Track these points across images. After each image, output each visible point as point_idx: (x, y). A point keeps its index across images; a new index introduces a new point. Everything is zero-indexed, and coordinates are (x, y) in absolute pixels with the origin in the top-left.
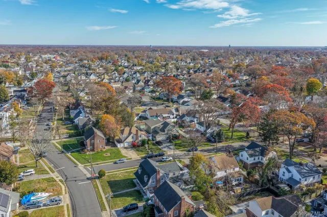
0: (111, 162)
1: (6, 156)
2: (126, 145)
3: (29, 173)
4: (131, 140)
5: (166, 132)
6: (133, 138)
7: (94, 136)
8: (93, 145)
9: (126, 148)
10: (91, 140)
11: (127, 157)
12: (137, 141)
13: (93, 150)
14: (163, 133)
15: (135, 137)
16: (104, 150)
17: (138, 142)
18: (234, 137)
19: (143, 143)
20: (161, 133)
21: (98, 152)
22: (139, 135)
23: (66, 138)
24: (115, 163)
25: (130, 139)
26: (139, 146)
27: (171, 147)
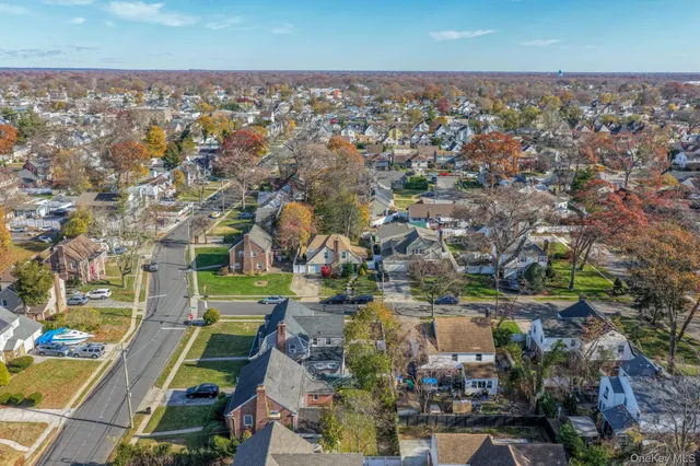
0: (255, 299)
1: (73, 259)
2: (311, 270)
3: (99, 295)
4: (324, 261)
5: (409, 254)
6: (326, 257)
7: (243, 243)
8: (240, 260)
9: (307, 276)
10: (237, 250)
11: (294, 294)
12: (334, 266)
13: (240, 271)
14: (401, 256)
15: (331, 254)
16: (263, 274)
17: (338, 268)
18: (575, 287)
19: (347, 271)
20: (396, 253)
21: (249, 277)
22: (340, 253)
23: (217, 243)
24: (261, 302)
25: (320, 259)
26: (335, 276)
27: (404, 288)
